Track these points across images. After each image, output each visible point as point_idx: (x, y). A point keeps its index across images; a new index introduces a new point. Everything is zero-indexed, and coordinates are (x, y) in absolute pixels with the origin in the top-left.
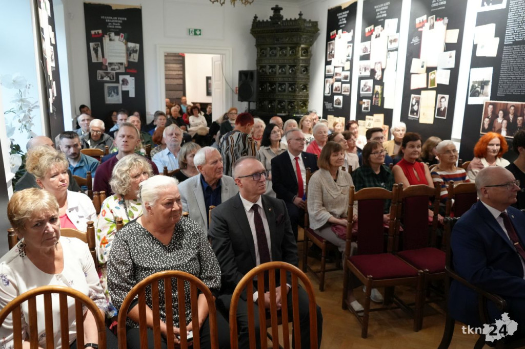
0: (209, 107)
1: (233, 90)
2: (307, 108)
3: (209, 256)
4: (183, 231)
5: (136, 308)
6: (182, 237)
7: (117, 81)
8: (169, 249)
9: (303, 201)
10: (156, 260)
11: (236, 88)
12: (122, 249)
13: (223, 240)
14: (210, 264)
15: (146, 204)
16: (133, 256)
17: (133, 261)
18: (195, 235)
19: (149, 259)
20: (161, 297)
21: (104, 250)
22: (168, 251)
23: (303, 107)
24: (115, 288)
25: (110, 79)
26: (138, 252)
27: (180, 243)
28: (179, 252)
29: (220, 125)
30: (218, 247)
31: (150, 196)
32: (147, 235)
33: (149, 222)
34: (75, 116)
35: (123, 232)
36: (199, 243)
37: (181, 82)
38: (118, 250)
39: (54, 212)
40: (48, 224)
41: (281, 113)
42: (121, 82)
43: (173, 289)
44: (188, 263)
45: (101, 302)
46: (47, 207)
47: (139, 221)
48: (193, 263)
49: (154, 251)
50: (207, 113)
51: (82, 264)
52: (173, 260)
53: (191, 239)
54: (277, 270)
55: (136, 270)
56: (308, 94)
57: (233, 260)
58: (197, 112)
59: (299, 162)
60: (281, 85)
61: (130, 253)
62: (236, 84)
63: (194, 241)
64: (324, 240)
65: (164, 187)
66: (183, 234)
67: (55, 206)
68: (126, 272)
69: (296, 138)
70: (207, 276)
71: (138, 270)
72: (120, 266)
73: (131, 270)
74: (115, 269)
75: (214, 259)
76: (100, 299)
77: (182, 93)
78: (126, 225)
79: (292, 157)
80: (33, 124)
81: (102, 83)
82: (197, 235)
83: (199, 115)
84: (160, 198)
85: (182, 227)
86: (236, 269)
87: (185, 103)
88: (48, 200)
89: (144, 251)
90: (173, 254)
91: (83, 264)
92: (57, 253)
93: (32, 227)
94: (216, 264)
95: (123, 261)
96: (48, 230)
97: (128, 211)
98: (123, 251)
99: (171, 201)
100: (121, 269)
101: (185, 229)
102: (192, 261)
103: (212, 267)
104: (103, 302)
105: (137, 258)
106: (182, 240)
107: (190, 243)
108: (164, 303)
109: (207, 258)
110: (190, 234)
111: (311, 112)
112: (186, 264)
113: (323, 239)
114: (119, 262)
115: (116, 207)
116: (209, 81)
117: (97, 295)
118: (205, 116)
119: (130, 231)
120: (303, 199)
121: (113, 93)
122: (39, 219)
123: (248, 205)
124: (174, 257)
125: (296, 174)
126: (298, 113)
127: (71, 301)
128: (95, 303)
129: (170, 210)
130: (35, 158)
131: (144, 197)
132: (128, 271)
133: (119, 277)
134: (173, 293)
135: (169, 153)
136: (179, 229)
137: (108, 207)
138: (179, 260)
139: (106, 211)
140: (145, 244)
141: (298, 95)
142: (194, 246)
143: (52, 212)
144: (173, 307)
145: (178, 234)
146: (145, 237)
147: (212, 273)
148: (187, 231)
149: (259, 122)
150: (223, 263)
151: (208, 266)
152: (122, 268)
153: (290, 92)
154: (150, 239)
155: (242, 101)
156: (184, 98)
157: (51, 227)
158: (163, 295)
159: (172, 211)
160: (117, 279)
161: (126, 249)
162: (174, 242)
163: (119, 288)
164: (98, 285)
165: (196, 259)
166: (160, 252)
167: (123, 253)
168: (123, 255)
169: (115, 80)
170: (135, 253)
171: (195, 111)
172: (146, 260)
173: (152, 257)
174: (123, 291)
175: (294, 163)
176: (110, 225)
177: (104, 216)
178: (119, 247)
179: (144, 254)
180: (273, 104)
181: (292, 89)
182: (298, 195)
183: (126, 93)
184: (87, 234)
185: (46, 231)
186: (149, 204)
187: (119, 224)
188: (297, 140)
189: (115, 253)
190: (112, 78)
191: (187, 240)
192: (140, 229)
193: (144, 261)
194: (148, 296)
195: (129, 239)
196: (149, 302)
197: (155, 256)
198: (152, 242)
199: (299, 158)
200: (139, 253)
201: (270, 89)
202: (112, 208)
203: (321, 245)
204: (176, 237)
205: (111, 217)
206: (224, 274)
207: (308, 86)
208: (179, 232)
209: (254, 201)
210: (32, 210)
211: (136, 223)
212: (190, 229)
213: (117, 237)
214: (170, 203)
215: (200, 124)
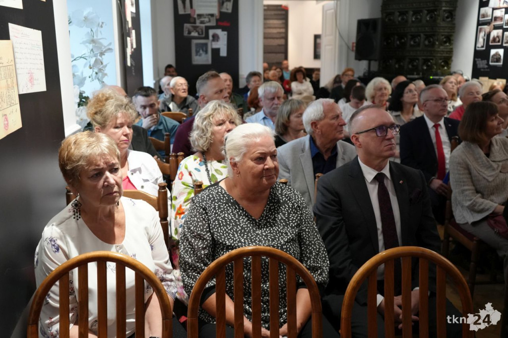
0: (316, 72)
1: (348, 47)
2: (449, 68)
3: (314, 238)
4: (278, 201)
5: (213, 297)
6: (278, 210)
7: (207, 37)
8: (260, 224)
9: (444, 184)
10: (243, 237)
11: (353, 43)
12: (199, 218)
13: (333, 219)
14: (314, 249)
15: (231, 159)
16: (212, 229)
17: (212, 234)
18: (296, 209)
19: (233, 235)
20: (246, 286)
21: (179, 222)
22: (259, 226)
23: (443, 67)
24: (189, 269)
25: (199, 34)
26: (219, 224)
27: (275, 217)
28: (273, 230)
29: (330, 91)
30: (326, 229)
31: (237, 148)
32: (231, 203)
33: (235, 186)
34: (158, 79)
35: (202, 196)
36: (301, 220)
37: (282, 42)
38: (194, 220)
39: (114, 159)
40: (108, 174)
41: (413, 74)
42: (211, 38)
43: (262, 278)
44: (285, 245)
45: (169, 286)
46: (106, 151)
47: (222, 185)
48: (291, 245)
49: (240, 225)
50: (314, 79)
51: (148, 233)
52: (264, 239)
53: (289, 214)
54: (415, 259)
55: (215, 247)
56: (452, 49)
57: (345, 248)
58: (302, 76)
59: (440, 130)
60: (413, 37)
61: (209, 224)
62: (353, 39)
63: (293, 217)
64: (475, 238)
65: (254, 136)
66: (279, 207)
67: (116, 151)
68: (204, 249)
69: (435, 98)
70: (309, 266)
71: (218, 248)
72: (195, 240)
73: (209, 247)
74: (190, 244)
75: (320, 243)
76: (167, 281)
77: (283, 56)
78: (206, 188)
79: (430, 124)
80: (106, 75)
81: (190, 39)
82: (298, 208)
83: (304, 81)
84: (248, 152)
85: (278, 197)
86: (349, 261)
87: (287, 68)
88: (107, 144)
89: (227, 224)
90: (265, 232)
91: (150, 233)
92: (117, 216)
93: (89, 178)
94: (324, 251)
95: (199, 235)
96: (108, 182)
97: (210, 175)
98: (201, 221)
99: (263, 156)
100: (197, 245)
101: (282, 199)
102: (290, 242)
103: (317, 255)
104: (171, 285)
105: (217, 232)
106: (278, 213)
107: (288, 218)
108: (250, 295)
109: (311, 242)
110: (289, 206)
111: (455, 73)
112: (282, 246)
113: (474, 236)
114: (195, 236)
115: (196, 169)
116: (318, 41)
117: (164, 276)
118: (311, 82)
119: (211, 196)
120: (444, 182)
121: (201, 52)
122: (97, 167)
123: (370, 173)
124: (266, 236)
125: (436, 147)
126: (436, 74)
127: (130, 275)
128: (163, 285)
129: (261, 166)
130: (101, 101)
131: (229, 150)
132: (205, 248)
133: (194, 254)
134: (263, 283)
135: (264, 118)
136: (275, 199)
137: (186, 168)
138: (273, 240)
139: (183, 173)
140: (228, 214)
141: (437, 50)
142: (294, 223)
143: (112, 159)
144: (262, 301)
145: (272, 206)
146: (229, 206)
147: (318, 263)
148: (285, 202)
149: (381, 82)
150: (334, 251)
151: (311, 253)
152: (198, 243)
153: (426, 46)
154: (236, 208)
155: (360, 60)
156: (285, 62)
157: (111, 178)
158: (249, 285)
159: (263, 169)
160: (191, 257)
161: (204, 219)
162: (267, 216)
163: (193, 268)
164: (166, 263)
165: (295, 241)
166: (248, 227)
167: (200, 224)
168: (200, 227)
169: (204, 36)
170: (215, 225)
171: (300, 76)
172: (229, 236)
173: (237, 232)
174: (197, 273)
175: (432, 132)
176: (188, 190)
177: (181, 179)
178: (196, 216)
179: (227, 228)
180: (402, 64)
181: (429, 42)
182: (437, 176)
183: (216, 52)
184: (158, 198)
185: (106, 183)
186: (234, 159)
187: (198, 187)
188: (436, 100)
189: (191, 224)
190: (201, 33)
191: (284, 214)
192: (223, 194)
193: (227, 236)
194: (230, 283)
195: (209, 207)
196: (230, 292)
197: (241, 232)
198: (237, 212)
199: (440, 125)
200: (220, 226)
201: (398, 42)
202: (191, 169)
203: (471, 245)
204: (270, 210)
205: (189, 181)
206: (332, 266)
207: (452, 38)
208: (273, 204)
209: (379, 168)
210: (87, 154)
211: (218, 186)
212: (289, 200)
213: (194, 203)
214: (261, 158)
215: (305, 91)
